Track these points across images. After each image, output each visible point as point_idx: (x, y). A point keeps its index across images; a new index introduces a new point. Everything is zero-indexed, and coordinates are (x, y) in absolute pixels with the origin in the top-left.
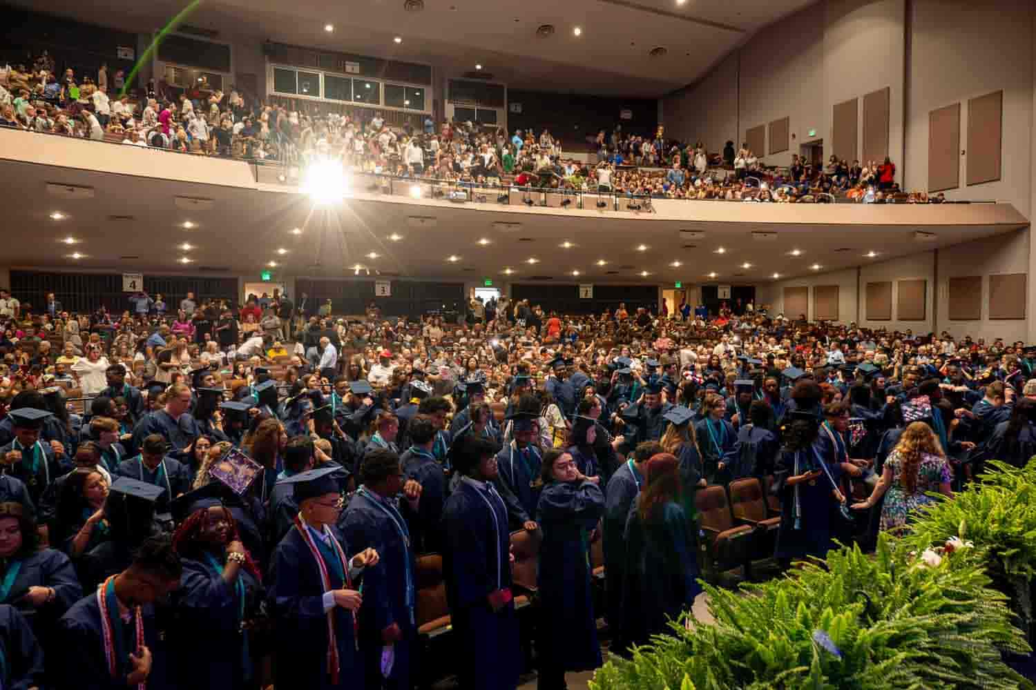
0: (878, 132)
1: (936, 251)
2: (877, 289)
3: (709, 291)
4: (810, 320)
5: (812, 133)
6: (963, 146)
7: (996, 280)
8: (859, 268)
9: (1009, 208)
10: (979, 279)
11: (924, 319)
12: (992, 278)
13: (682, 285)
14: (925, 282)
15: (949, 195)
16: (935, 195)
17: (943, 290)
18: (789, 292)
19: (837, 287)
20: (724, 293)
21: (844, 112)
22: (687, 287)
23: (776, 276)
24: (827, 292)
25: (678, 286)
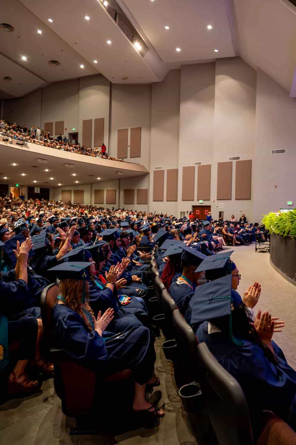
0: (100, 134)
1: (120, 179)
2: (98, 192)
3: (31, 189)
4: (72, 203)
5: (74, 129)
6: (129, 144)
7: (139, 191)
8: (91, 184)
9: (143, 167)
10: (134, 190)
11: (115, 204)
12: (138, 190)
13: (19, 185)
14: (116, 190)
15: (125, 160)
16: (121, 159)
17: (122, 193)
18: (63, 191)
19: (83, 191)
20: (37, 191)
21: (87, 124)
22: (21, 186)
23: (60, 185)
24: (79, 192)
25: (17, 185)
